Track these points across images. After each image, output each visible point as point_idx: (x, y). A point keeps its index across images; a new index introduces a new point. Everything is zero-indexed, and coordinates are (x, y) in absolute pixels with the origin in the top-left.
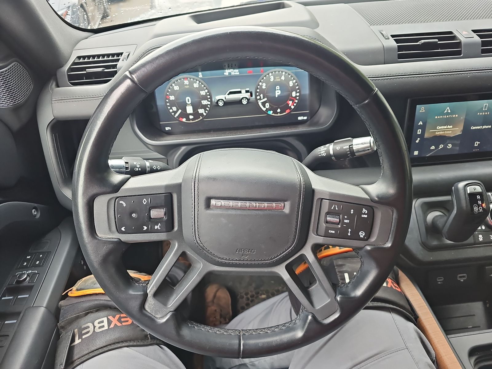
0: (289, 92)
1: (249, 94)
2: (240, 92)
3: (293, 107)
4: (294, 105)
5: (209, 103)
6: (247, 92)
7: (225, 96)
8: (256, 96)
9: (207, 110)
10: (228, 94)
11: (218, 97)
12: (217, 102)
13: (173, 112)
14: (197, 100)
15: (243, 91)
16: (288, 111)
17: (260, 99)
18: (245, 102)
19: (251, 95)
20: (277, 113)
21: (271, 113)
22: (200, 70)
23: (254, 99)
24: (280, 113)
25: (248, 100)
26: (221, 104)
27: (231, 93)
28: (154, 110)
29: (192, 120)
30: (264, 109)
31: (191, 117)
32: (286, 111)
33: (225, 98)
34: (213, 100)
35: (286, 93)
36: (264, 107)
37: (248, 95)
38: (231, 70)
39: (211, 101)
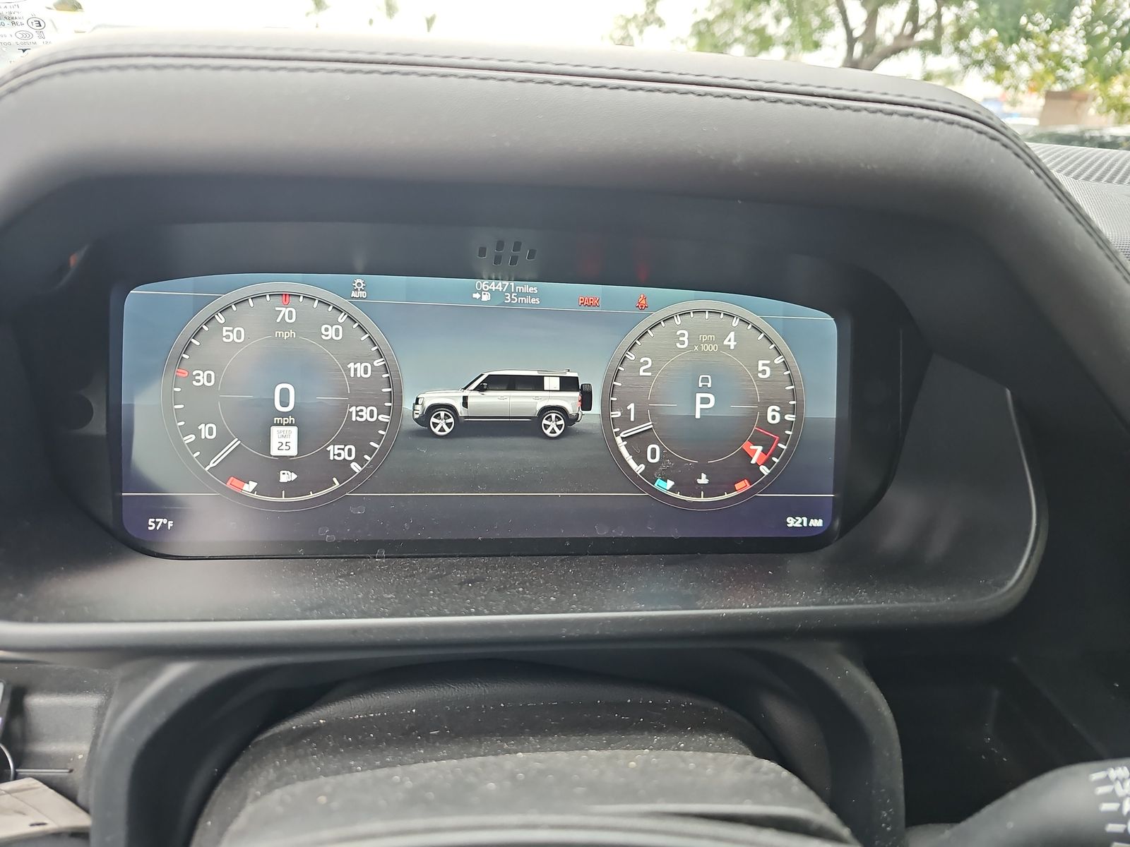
0: (753, 403)
1: (577, 395)
2: (536, 383)
3: (765, 470)
4: (768, 463)
5: (384, 418)
6: (568, 384)
7: (466, 393)
8: (608, 406)
10: (480, 388)
11: (430, 399)
12: (424, 419)
13: (199, 443)
14: (324, 398)
15: (552, 383)
16: (742, 486)
17: (625, 422)
18: (552, 426)
19: (586, 403)
20: (695, 490)
21: (665, 486)
22: (359, 263)
23: (598, 421)
24: (709, 490)
25: (570, 420)
26: (441, 425)
27: (495, 383)
28: (98, 426)
29: (290, 488)
30: (639, 469)
31: (287, 476)
32: (738, 486)
33: (465, 404)
34: (407, 405)
35: (736, 409)
36: (639, 458)
37: (570, 401)
38: (507, 283)
39: (396, 412)
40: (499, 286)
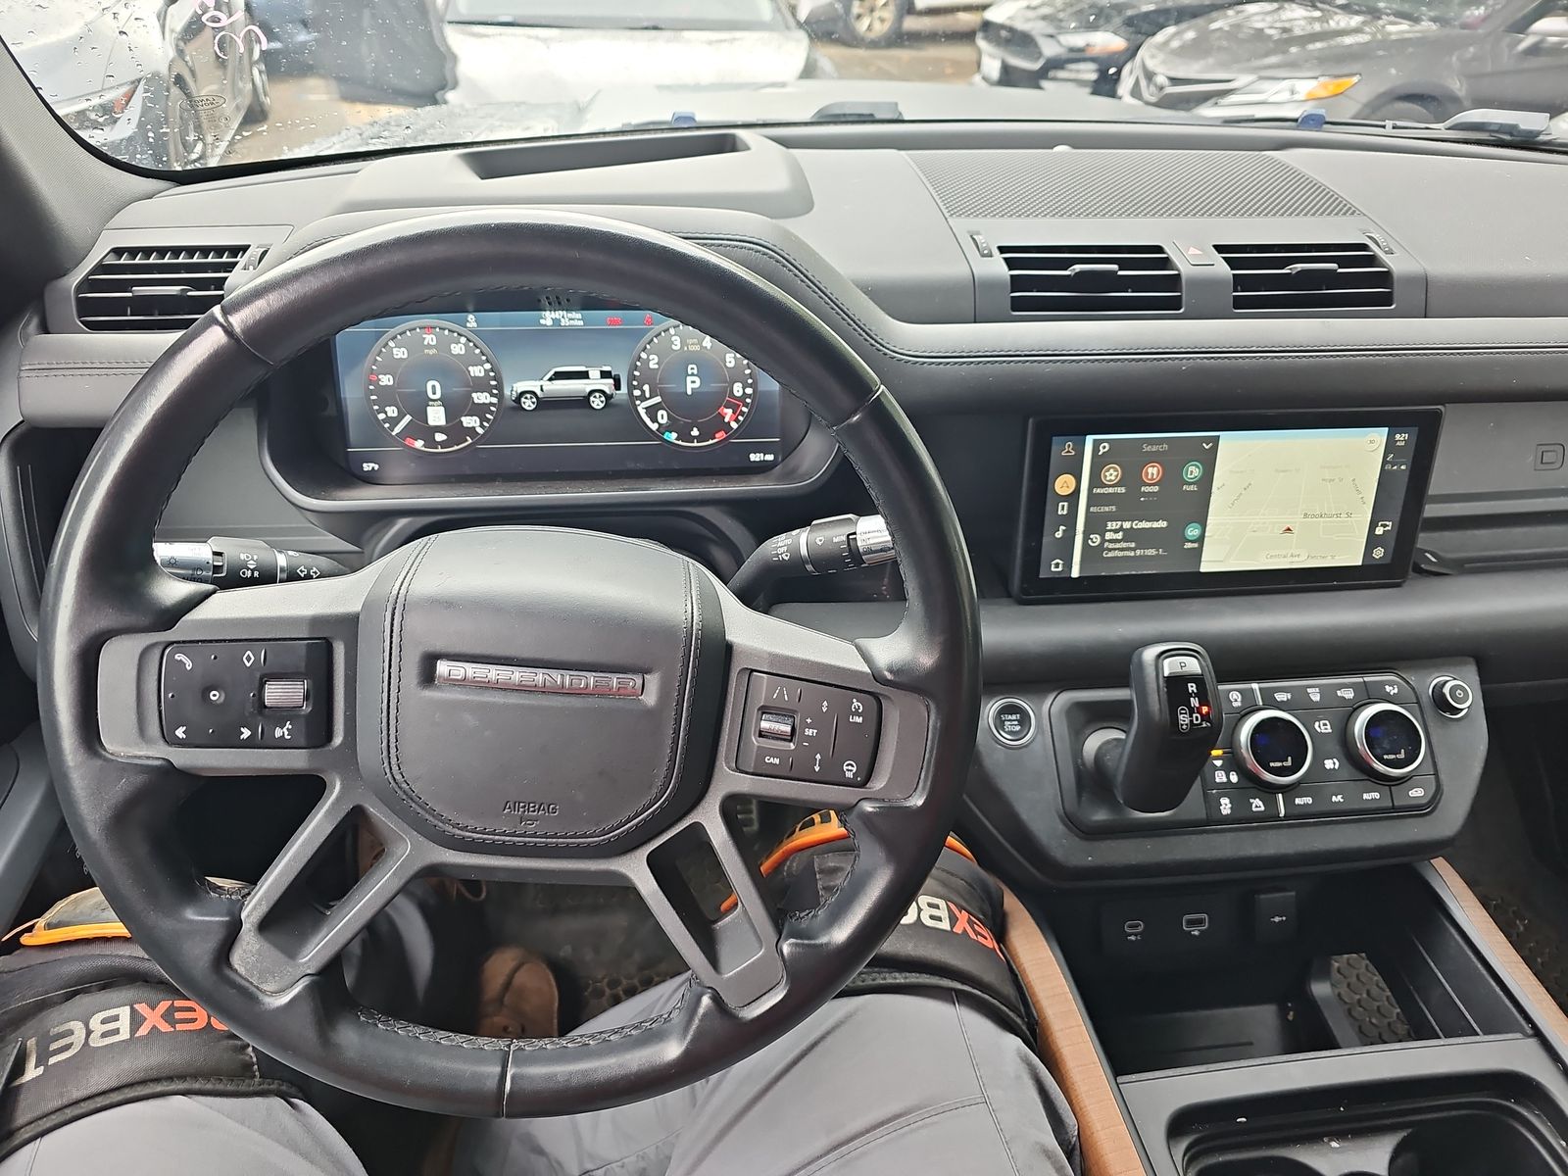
0: (726, 382)
1: (611, 381)
2: (584, 375)
3: (734, 425)
4: (737, 420)
5: (494, 400)
6: (605, 375)
7: (542, 382)
8: (631, 388)
9: (488, 420)
10: (550, 379)
11: (521, 387)
12: (518, 400)
13: (388, 419)
14: (457, 389)
15: (594, 373)
16: (720, 435)
17: (643, 398)
18: (597, 403)
19: (617, 386)
20: (691, 439)
21: (672, 437)
22: (471, 308)
23: (626, 397)
24: (699, 439)
25: (608, 397)
26: (528, 404)
27: (559, 376)
28: (331, 411)
29: (443, 444)
30: (654, 427)
31: (440, 437)
32: (717, 435)
33: (542, 390)
34: (507, 392)
35: (715, 386)
36: (654, 420)
37: (607, 385)
38: (561, 312)
39: (500, 396)
40: (558, 314)
